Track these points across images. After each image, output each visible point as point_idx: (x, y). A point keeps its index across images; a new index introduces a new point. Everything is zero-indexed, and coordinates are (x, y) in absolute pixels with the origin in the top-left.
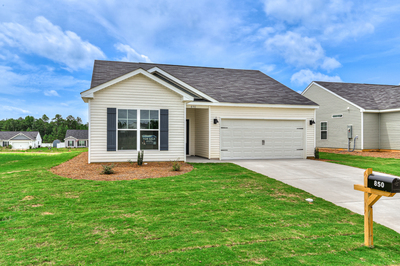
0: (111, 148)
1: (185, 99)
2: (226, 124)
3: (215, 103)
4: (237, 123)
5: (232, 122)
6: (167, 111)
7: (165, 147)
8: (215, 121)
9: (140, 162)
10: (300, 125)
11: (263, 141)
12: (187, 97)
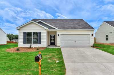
0: (24, 43)
1: (45, 29)
2: (62, 36)
3: (58, 30)
4: (66, 35)
5: (65, 35)
6: (40, 32)
7: (40, 43)
8: (59, 35)
9: (30, 47)
10: (88, 36)
11: (75, 41)
12: (46, 28)
